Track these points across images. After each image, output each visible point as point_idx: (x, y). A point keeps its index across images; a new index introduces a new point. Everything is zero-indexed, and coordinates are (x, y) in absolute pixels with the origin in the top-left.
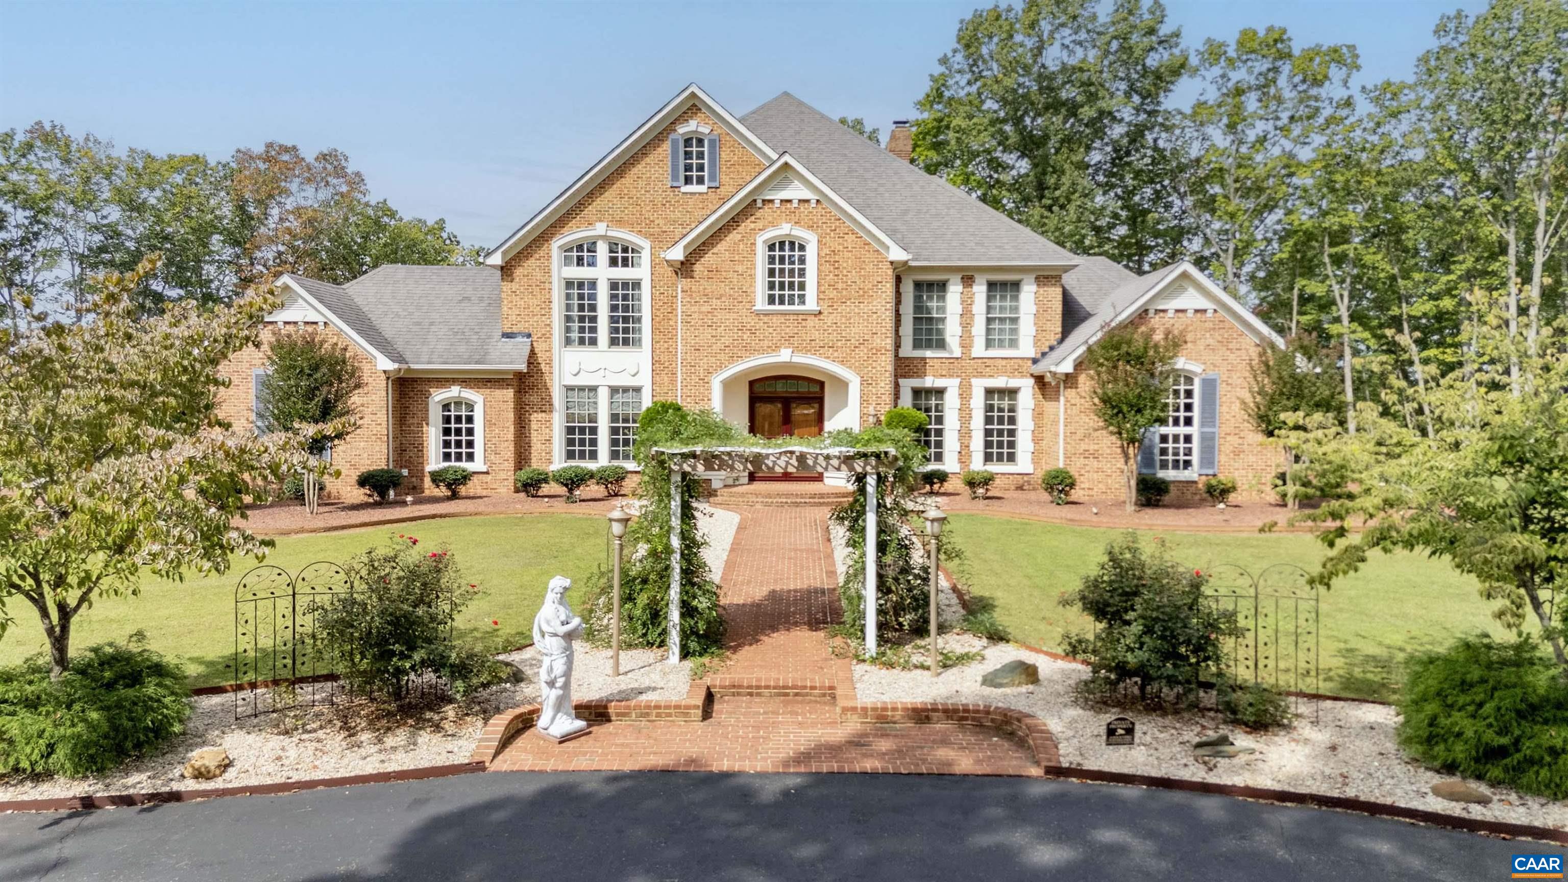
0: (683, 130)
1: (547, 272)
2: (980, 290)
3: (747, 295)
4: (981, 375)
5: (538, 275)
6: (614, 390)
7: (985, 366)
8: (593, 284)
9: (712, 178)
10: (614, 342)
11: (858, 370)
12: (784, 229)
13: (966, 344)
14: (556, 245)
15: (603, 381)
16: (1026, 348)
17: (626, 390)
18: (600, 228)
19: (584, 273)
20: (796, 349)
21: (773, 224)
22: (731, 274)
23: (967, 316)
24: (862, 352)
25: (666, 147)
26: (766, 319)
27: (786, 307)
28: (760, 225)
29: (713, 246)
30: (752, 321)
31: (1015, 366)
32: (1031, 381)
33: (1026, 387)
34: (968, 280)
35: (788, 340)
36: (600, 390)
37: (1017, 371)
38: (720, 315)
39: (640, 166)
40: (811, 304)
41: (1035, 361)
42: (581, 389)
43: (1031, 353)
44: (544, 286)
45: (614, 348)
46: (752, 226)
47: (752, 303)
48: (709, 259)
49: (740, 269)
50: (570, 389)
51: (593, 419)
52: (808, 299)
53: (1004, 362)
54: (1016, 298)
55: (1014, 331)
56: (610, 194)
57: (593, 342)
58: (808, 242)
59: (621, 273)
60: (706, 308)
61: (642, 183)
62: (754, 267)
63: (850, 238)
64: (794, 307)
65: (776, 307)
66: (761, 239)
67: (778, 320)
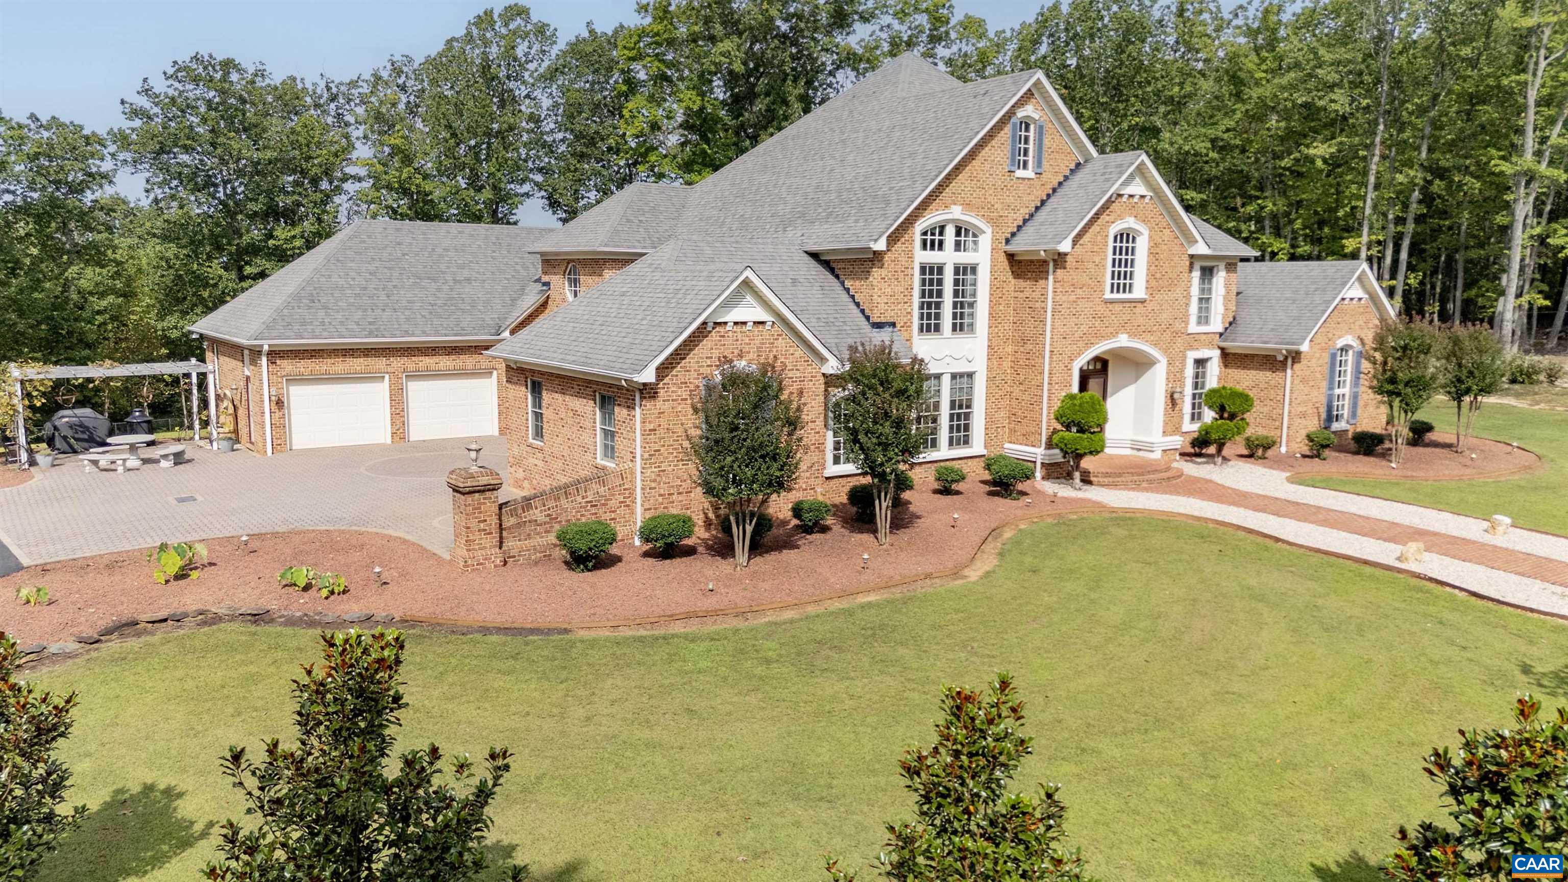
0: (1021, 114)
1: (911, 258)
2: (1197, 273)
3: (1100, 282)
4: (1191, 348)
5: (903, 259)
6: (954, 376)
7: (1195, 341)
8: (940, 270)
9: (1039, 163)
10: (954, 329)
11: (1165, 351)
12: (1129, 223)
14: (918, 228)
15: (947, 369)
16: (1217, 325)
17: (961, 375)
18: (957, 212)
19: (932, 257)
20: (1132, 335)
21: (1120, 217)
22: (1091, 265)
24: (1167, 336)
25: (1008, 129)
26: (1110, 306)
27: (1121, 296)
28: (1111, 218)
30: (1101, 309)
31: (1208, 339)
32: (1218, 352)
33: (1215, 356)
35: (1123, 327)
36: (944, 377)
37: (1210, 345)
38: (1082, 304)
39: (987, 150)
40: (1139, 291)
41: (1221, 335)
43: (1221, 330)
44: (906, 271)
45: (959, 335)
46: (1107, 218)
47: (1102, 292)
49: (1097, 260)
51: (937, 407)
52: (1135, 288)
53: (1204, 337)
54: (1211, 281)
55: (1209, 309)
56: (964, 177)
57: (937, 328)
58: (1140, 233)
59: (964, 258)
60: (1073, 298)
61: (987, 166)
62: (1105, 259)
63: (1166, 232)
64: (1127, 296)
65: (1115, 296)
66: (1113, 230)
67: (1117, 307)
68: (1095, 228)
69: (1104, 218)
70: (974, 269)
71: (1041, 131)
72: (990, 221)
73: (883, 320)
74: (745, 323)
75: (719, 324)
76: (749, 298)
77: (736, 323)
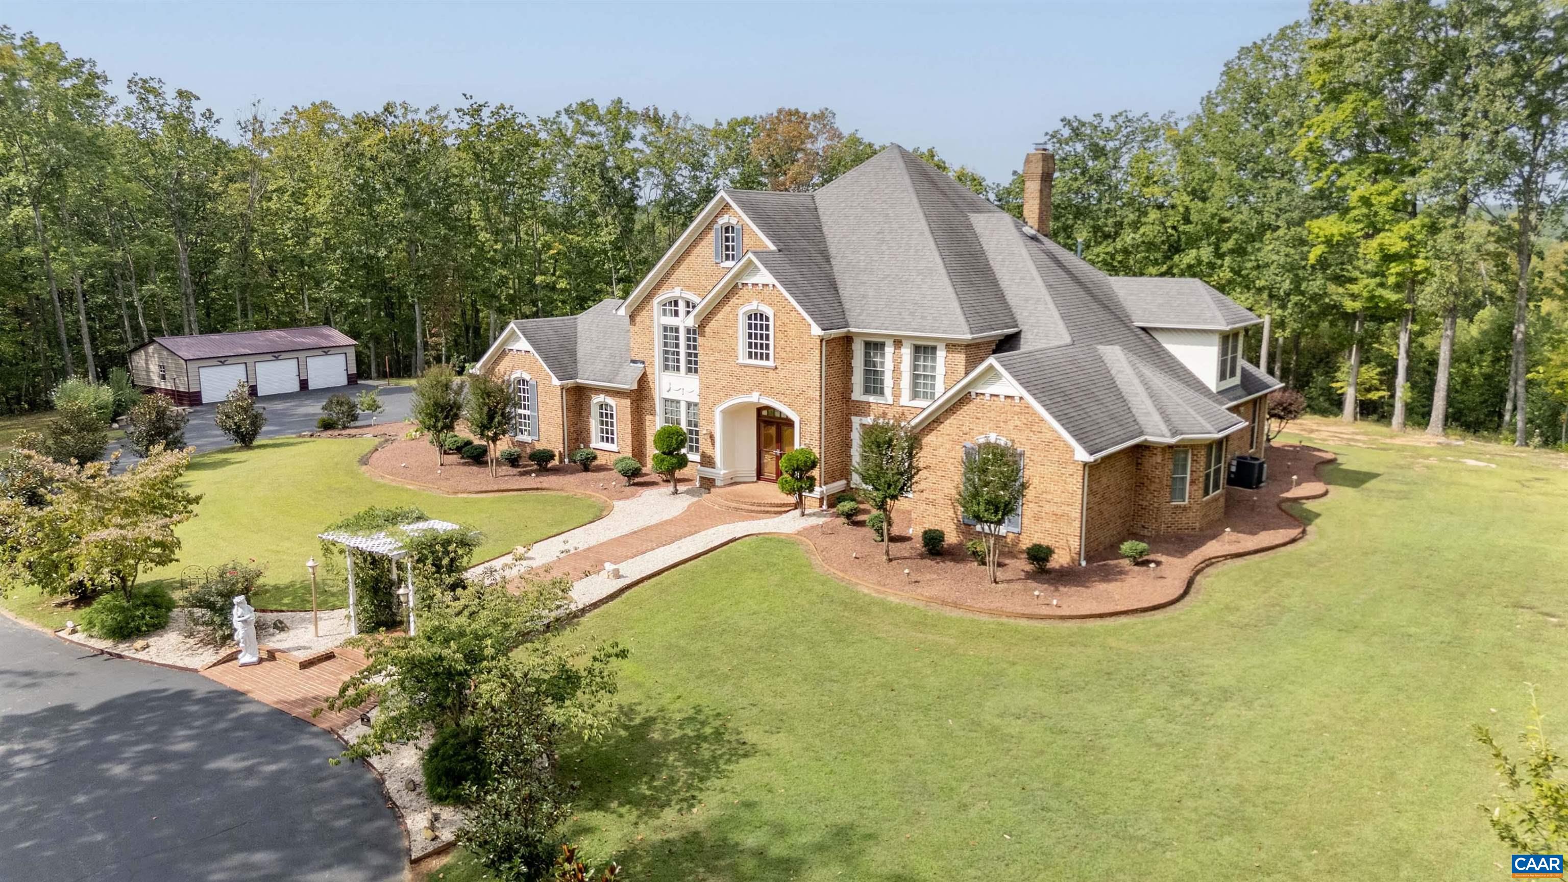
0: (722, 221)
1: (652, 320)
2: (906, 352)
3: (735, 351)
5: (647, 321)
6: (689, 404)
8: (677, 329)
10: (689, 370)
11: (799, 413)
12: (755, 305)
13: (897, 395)
14: (656, 301)
15: (683, 397)
17: (695, 404)
18: (678, 291)
19: (672, 321)
20: (763, 393)
21: (749, 301)
22: (725, 336)
23: (898, 371)
24: (801, 400)
25: (713, 233)
26: (744, 370)
28: (740, 301)
29: (716, 314)
30: (737, 370)
34: (898, 343)
35: (758, 387)
36: (681, 403)
38: (720, 364)
39: (698, 248)
40: (772, 360)
42: (671, 401)
44: (651, 329)
47: (738, 357)
48: (712, 325)
49: (730, 332)
50: (666, 400)
51: (679, 422)
52: (770, 357)
54: (933, 360)
55: (931, 386)
56: (683, 267)
57: (678, 369)
58: (771, 314)
60: (712, 359)
61: (700, 259)
62: (737, 332)
63: (793, 314)
64: (764, 363)
66: (743, 311)
67: (751, 371)
68: (727, 309)
69: (734, 301)
71: (739, 232)
73: (637, 358)
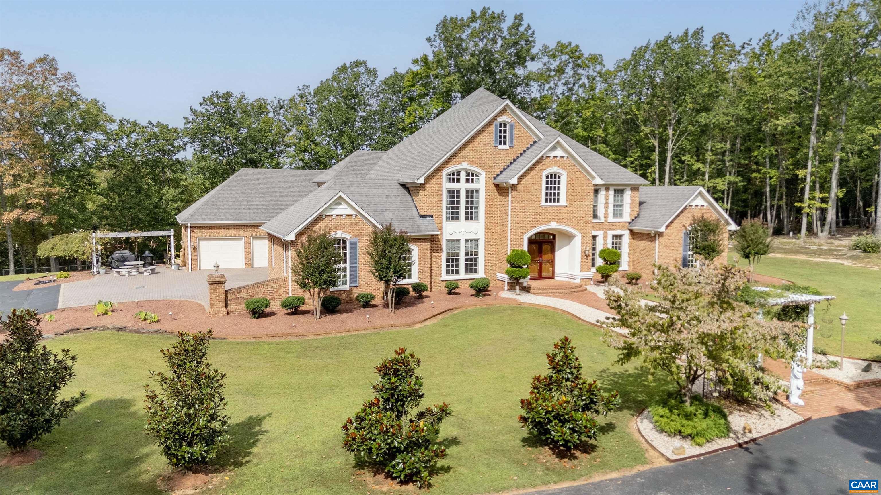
0: (500, 120)
1: (440, 186)
2: (611, 193)
3: (538, 198)
4: (611, 229)
7: (613, 226)
9: (511, 142)
12: (555, 169)
13: (606, 217)
14: (444, 173)
15: (463, 237)
16: (627, 218)
17: (472, 240)
18: (465, 165)
19: (454, 186)
20: (558, 222)
21: (549, 167)
22: (532, 189)
23: (606, 205)
24: (582, 223)
25: (492, 128)
28: (544, 167)
29: (525, 176)
30: (540, 210)
31: (621, 225)
32: (628, 232)
33: (626, 234)
34: (607, 189)
35: (554, 219)
36: (461, 241)
37: (623, 228)
38: (528, 208)
39: (481, 136)
40: (563, 201)
41: (630, 223)
42: (453, 241)
43: (629, 220)
44: (438, 193)
45: (468, 222)
46: (541, 168)
47: (540, 202)
48: (525, 181)
49: (536, 187)
50: (448, 241)
51: (458, 255)
53: (619, 224)
54: (622, 196)
55: (621, 210)
56: (468, 149)
57: (458, 218)
58: (562, 174)
59: (470, 186)
60: (522, 205)
61: (482, 144)
62: (541, 186)
63: (578, 173)
64: (556, 204)
65: (549, 204)
66: (545, 174)
67: (549, 209)
68: (534, 172)
69: (539, 167)
70: (477, 191)
71: (512, 127)
72: (484, 169)
73: (426, 214)
74: (342, 215)
75: (329, 215)
76: (343, 204)
77: (337, 215)
